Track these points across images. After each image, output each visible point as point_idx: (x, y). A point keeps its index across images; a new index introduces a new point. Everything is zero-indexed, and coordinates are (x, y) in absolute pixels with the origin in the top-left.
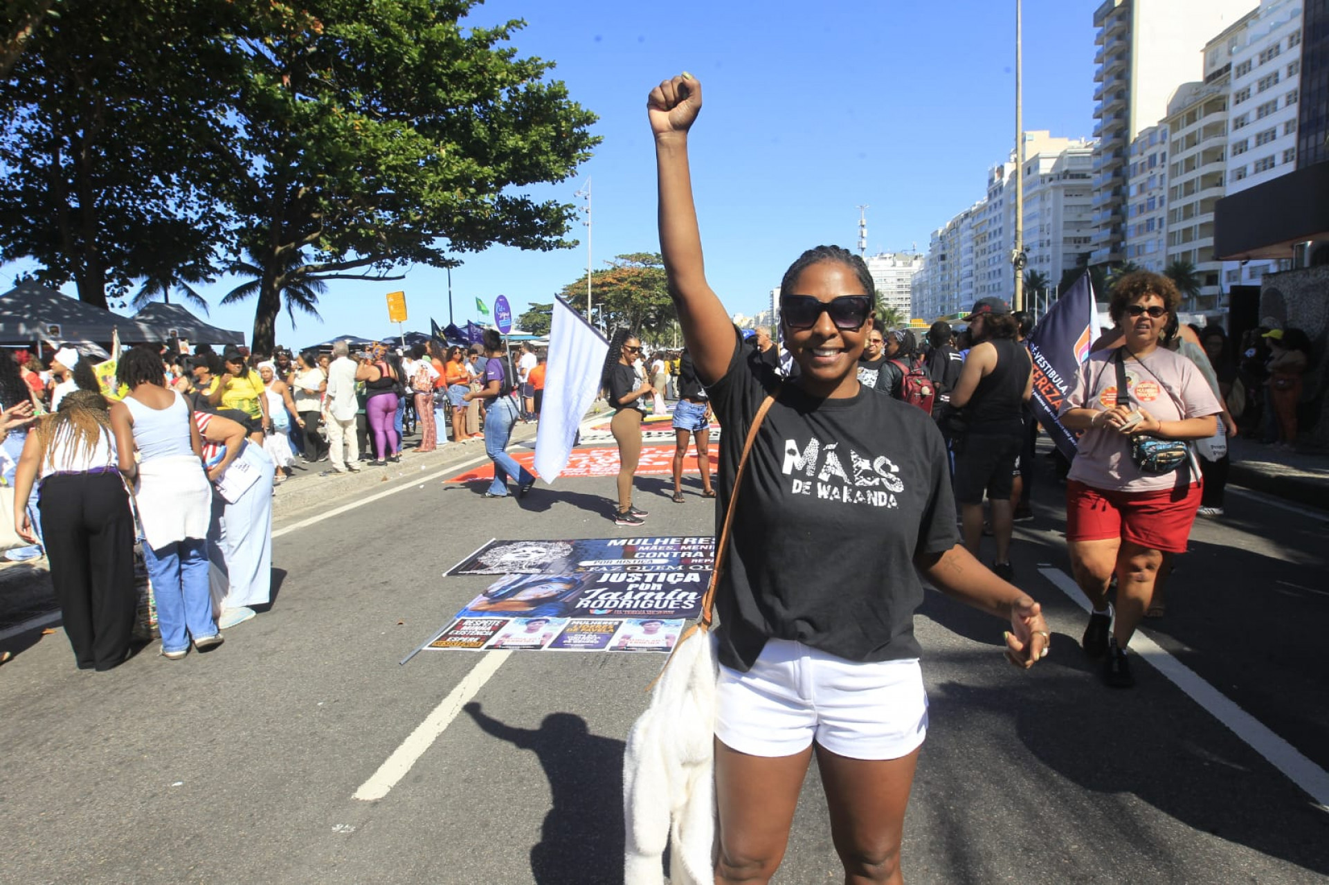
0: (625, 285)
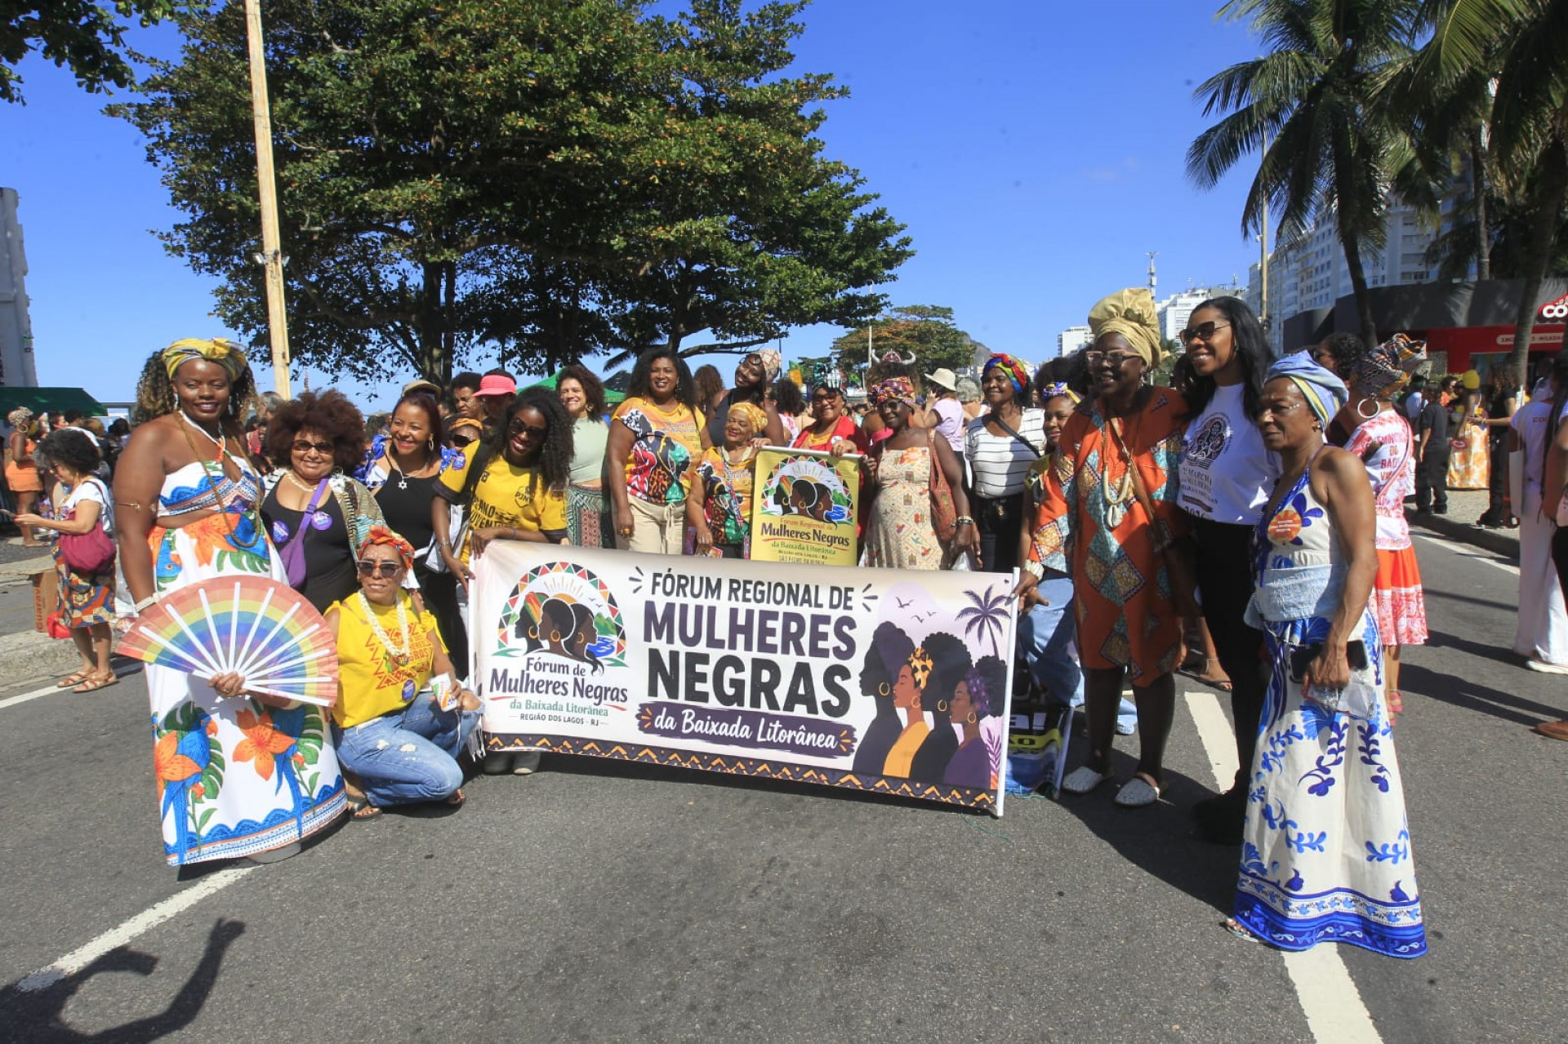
0: (899, 340)
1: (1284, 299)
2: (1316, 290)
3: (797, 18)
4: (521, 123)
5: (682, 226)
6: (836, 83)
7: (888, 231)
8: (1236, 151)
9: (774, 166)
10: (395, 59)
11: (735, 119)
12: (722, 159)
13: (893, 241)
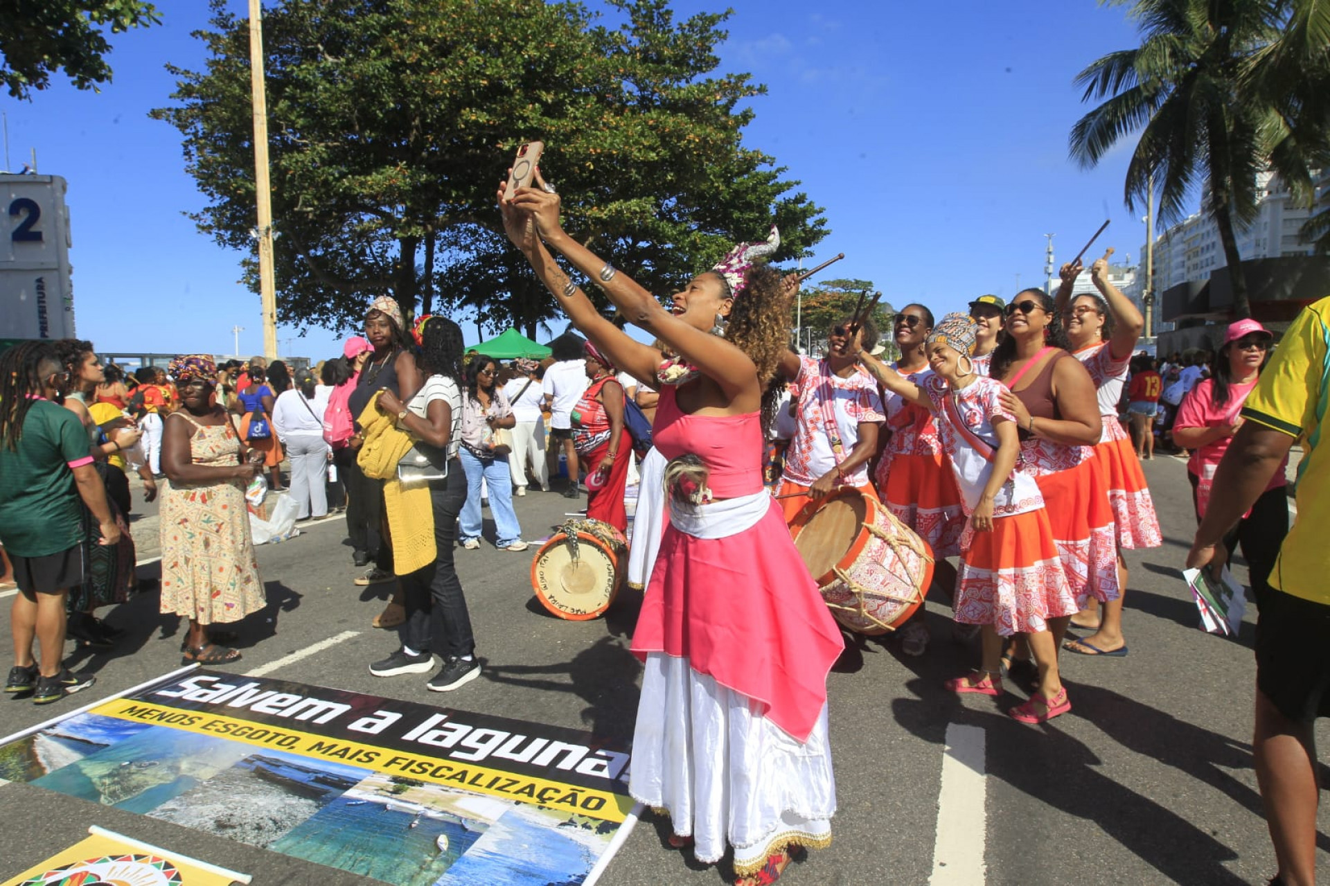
0: (825, 309)
1: (1172, 275)
2: (1202, 267)
3: (720, 26)
4: (473, 118)
5: (614, 206)
6: (753, 81)
7: (805, 214)
8: (1114, 133)
9: (698, 155)
10: (374, 65)
11: (664, 114)
12: (651, 148)
13: (810, 222)
